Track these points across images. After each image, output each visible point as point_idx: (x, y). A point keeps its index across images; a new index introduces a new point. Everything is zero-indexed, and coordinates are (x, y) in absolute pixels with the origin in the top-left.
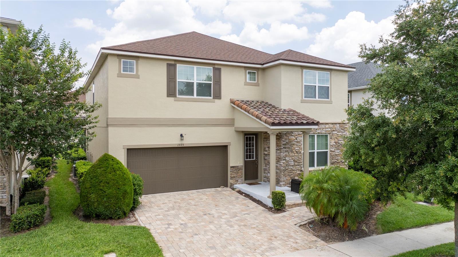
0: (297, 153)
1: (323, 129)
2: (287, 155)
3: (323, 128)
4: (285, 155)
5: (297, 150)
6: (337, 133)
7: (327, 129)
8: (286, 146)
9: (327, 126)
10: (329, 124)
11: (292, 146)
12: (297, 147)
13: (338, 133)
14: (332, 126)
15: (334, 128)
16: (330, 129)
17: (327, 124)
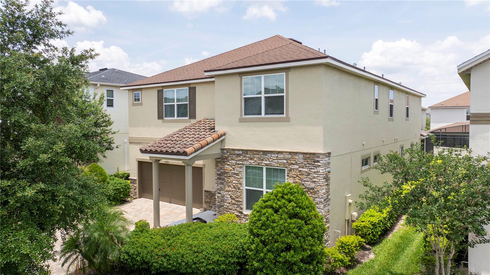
0: (235, 188)
1: (274, 160)
2: (223, 188)
3: (273, 158)
4: (219, 187)
5: (234, 184)
6: (299, 167)
7: (280, 161)
8: (221, 177)
9: (281, 156)
10: (284, 154)
11: (229, 179)
12: (235, 181)
13: (301, 169)
14: (290, 156)
15: (293, 159)
16: (285, 161)
17: (281, 153)
